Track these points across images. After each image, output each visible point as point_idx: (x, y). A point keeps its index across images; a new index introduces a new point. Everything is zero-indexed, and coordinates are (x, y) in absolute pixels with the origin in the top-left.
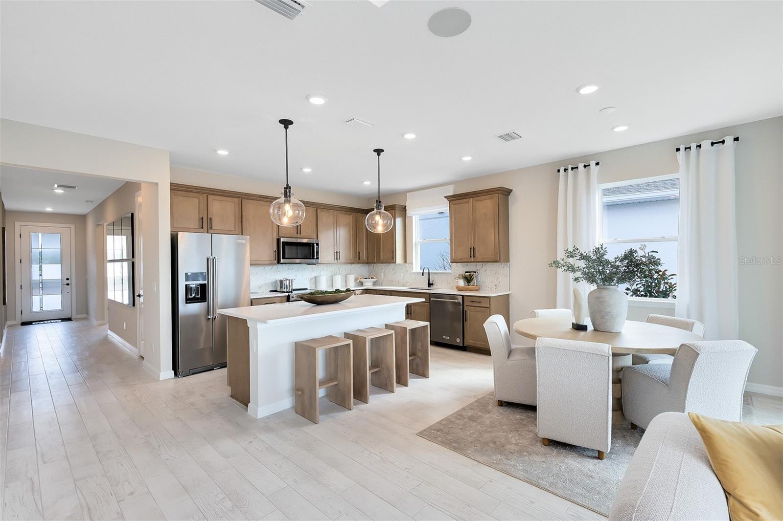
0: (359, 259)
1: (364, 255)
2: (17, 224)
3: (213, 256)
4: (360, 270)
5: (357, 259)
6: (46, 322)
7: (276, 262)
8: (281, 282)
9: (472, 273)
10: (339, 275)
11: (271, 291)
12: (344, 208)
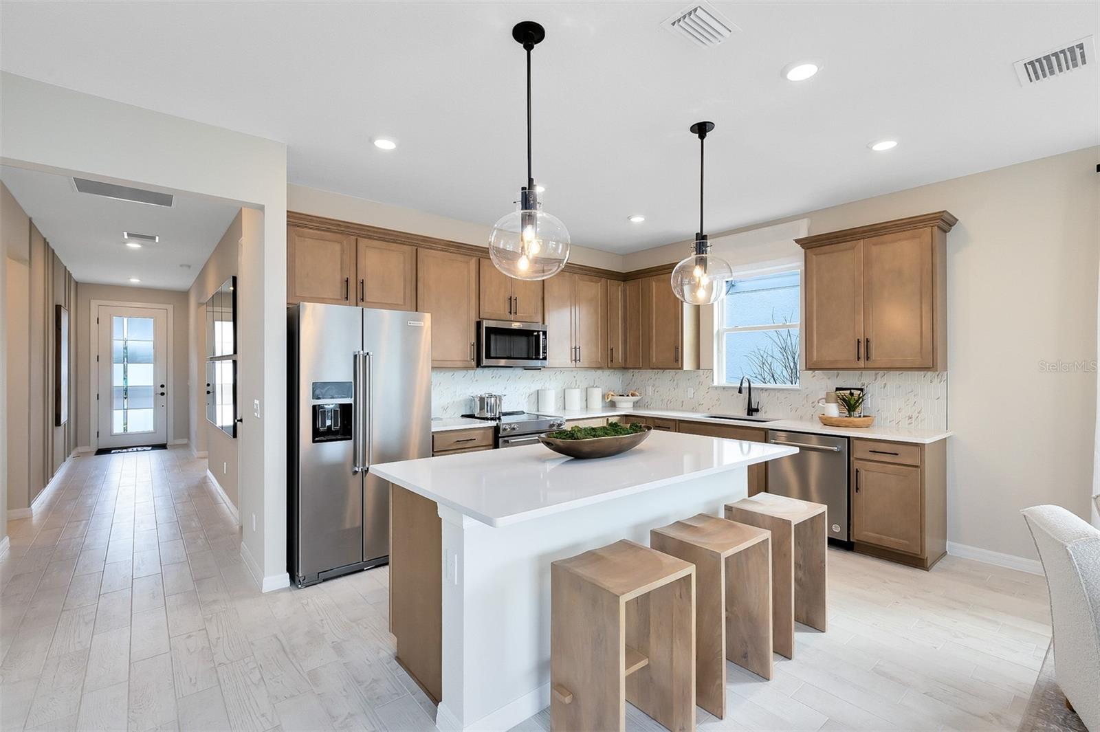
0: (612, 361)
1: (619, 355)
2: (94, 304)
3: (366, 351)
4: (611, 380)
5: (609, 361)
6: (130, 450)
7: (474, 363)
8: (482, 399)
9: (852, 391)
10: (575, 388)
11: (462, 416)
12: (589, 271)
